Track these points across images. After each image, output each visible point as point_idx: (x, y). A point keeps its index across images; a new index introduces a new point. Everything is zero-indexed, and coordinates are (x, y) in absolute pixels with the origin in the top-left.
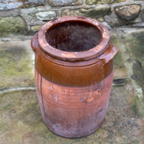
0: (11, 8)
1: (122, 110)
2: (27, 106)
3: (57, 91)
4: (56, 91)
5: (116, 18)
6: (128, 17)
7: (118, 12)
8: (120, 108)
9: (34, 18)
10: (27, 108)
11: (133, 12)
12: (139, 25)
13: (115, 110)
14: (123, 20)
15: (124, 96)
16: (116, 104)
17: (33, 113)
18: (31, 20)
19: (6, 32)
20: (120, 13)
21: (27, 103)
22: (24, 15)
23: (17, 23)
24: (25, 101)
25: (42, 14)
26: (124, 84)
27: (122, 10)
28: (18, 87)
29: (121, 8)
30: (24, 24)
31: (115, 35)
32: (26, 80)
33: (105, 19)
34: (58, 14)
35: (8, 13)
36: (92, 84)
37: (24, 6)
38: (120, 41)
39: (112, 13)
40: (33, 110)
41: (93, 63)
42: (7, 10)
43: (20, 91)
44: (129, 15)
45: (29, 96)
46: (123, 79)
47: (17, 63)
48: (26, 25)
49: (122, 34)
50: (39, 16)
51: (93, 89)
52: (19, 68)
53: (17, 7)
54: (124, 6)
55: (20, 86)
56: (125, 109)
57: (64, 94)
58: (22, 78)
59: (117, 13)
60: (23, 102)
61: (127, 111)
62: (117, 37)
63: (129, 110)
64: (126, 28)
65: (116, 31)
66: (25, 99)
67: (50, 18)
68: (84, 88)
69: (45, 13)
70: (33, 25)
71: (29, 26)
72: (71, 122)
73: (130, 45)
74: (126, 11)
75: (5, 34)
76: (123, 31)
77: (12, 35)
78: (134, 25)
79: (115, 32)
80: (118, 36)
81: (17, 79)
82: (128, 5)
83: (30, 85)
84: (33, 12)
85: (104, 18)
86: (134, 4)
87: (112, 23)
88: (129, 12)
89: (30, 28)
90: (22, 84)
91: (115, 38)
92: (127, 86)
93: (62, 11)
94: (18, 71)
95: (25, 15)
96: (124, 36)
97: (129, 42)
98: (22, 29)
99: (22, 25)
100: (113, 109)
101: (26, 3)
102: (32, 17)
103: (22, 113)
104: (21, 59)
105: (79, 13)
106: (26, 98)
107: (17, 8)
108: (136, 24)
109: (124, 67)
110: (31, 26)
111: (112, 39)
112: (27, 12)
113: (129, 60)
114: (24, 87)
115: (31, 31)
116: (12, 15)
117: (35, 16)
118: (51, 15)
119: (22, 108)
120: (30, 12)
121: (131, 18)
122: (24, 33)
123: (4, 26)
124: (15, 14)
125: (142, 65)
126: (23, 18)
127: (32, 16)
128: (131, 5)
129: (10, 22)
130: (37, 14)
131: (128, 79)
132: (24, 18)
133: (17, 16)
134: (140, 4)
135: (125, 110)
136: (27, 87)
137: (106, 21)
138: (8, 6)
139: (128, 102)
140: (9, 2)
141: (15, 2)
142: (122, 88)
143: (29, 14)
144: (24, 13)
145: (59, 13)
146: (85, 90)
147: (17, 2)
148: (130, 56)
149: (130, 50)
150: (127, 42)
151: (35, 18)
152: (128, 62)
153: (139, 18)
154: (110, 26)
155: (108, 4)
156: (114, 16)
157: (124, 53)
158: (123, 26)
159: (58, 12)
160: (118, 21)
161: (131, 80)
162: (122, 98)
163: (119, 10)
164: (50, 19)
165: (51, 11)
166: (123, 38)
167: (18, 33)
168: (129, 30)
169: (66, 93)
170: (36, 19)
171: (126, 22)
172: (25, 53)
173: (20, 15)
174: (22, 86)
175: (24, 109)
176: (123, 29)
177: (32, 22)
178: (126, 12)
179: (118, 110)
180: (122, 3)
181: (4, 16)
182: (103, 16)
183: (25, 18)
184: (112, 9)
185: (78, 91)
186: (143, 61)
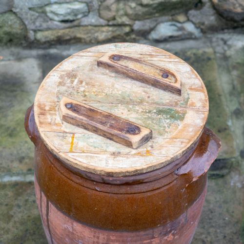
1: (221, 236)
2: (22, 223)
3: (82, 236)
4: (79, 235)
5: (212, 15)
6: (238, 14)
7: (218, 5)
8: (216, 231)
9: (41, 17)
10: (21, 228)
13: (206, 237)
14: (227, 20)
15: (225, 202)
16: (208, 221)
17: (35, 241)
18: (36, 19)
20: (222, 7)
21: (22, 216)
23: (6, 25)
24: (19, 210)
25: (59, 8)
26: (225, 171)
28: (5, 175)
30: (22, 27)
31: (209, 50)
32: (23, 158)
33: (191, 18)
34: (92, 8)
36: (160, 223)
38: (220, 66)
39: (204, 6)
40: (34, 234)
41: (163, 185)
43: (10, 185)
44: (239, 10)
45: (27, 198)
46: (223, 160)
47: (6, 116)
48: (25, 29)
49: (223, 48)
50: (52, 12)
51: (161, 233)
52: (8, 128)
55: (9, 172)
56: (226, 235)
57: (98, 242)
58: (15, 152)
59: (214, 7)
60: (15, 213)
61: (231, 240)
62: (212, 57)
63: (235, 237)
64: (232, 34)
65: (211, 42)
66: (19, 206)
67: (76, 15)
68: (142, 233)
69: (65, 6)
70: (39, 30)
71: (31, 32)
73: (239, 77)
74: (235, 2)
76: (225, 42)
79: (209, 44)
80: (215, 52)
81: (4, 154)
83: (29, 170)
84: (38, 4)
85: (188, 15)
87: (203, 24)
89: (35, 35)
90: (14, 167)
91: (209, 59)
92: (232, 178)
93: (101, 2)
94: (6, 134)
95: (24, 11)
96: (228, 53)
97: (237, 69)
98: (18, 36)
99: (17, 28)
100: (201, 234)
102: (37, 14)
103: (11, 240)
104: (13, 106)
105: (135, 8)
106: (21, 204)
109: (227, 131)
110: (35, 31)
111: (203, 60)
112: (27, 4)
113: (237, 113)
114: (18, 174)
115: (35, 41)
117: (44, 12)
118: (78, 10)
119: (13, 227)
120: (33, 5)
122: (22, 44)
124: (2, 8)
126: (19, 15)
127: (37, 12)
130: (48, 9)
131: (233, 160)
132: (21, 16)
133: (5, 12)
135: (228, 238)
136: (25, 175)
137: (191, 21)
139: (232, 216)
142: (220, 181)
143: (30, 9)
144: (20, 6)
145: (93, 6)
146: (144, 237)
149: (239, 87)
150: (234, 67)
151: (43, 15)
152: (234, 117)
154: (199, 30)
156: (209, 12)
157: (228, 96)
158: (226, 31)
159: (91, 4)
160: (216, 20)
161: (240, 162)
162: (220, 207)
163: (220, 1)
164: (75, 18)
165: (76, 3)
166: (225, 58)
167: (9, 44)
168: (238, 40)
169: (101, 241)
170: (46, 18)
171: (232, 23)
172: (23, 91)
173: (11, 11)
174: (14, 172)
175: (16, 231)
176: (226, 36)
177: (38, 24)
179: (213, 236)
182: (186, 13)
183: (24, 16)
185: (129, 239)
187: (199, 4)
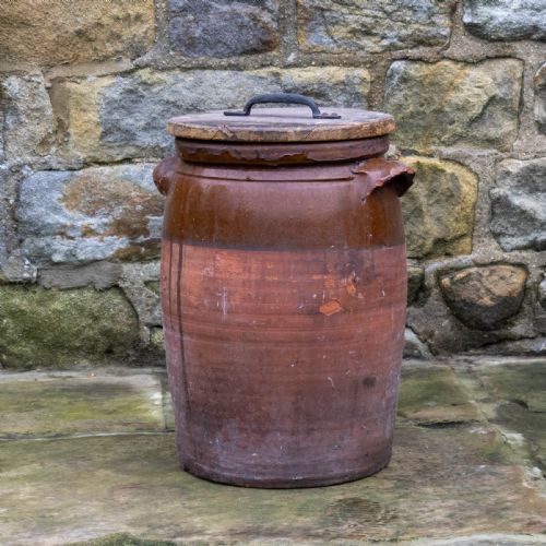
0: (90, 256)
1: (450, 456)
3: (228, 275)
4: (223, 276)
5: (446, 317)
6: (486, 308)
7: (451, 291)
8: (442, 454)
11: (501, 289)
12: (527, 345)
13: (426, 457)
14: (470, 327)
15: (460, 440)
16: (431, 449)
17: (149, 461)
18: (154, 305)
19: (66, 351)
20: (459, 296)
22: (133, 283)
23: (106, 315)
27: (461, 281)
29: (460, 275)
30: (130, 322)
31: (443, 367)
32: (129, 423)
33: (409, 321)
35: (79, 278)
36: (334, 244)
37: (134, 251)
38: (459, 376)
39: (430, 295)
40: (147, 458)
42: (77, 263)
43: (107, 436)
44: (487, 301)
45: (136, 441)
47: (100, 404)
48: (137, 326)
49: (467, 366)
51: (336, 266)
52: (105, 410)
53: (110, 253)
54: (469, 267)
56: (459, 456)
57: (249, 281)
58: (116, 421)
59: (448, 298)
60: (116, 449)
61: (465, 458)
62: (448, 370)
63: (473, 456)
64: (482, 356)
66: (122, 445)
68: (309, 256)
70: (158, 326)
71: (146, 328)
72: (270, 404)
73: (492, 380)
74: (479, 285)
75: (61, 358)
76: (470, 362)
77: (85, 362)
78: (511, 346)
80: (453, 369)
81: (97, 422)
82: (484, 265)
83: (140, 430)
86: (504, 262)
87: (431, 335)
88: (488, 290)
89: (150, 336)
94: (101, 413)
95: (136, 286)
97: (489, 376)
98: (123, 339)
99: (122, 324)
100: (419, 456)
101: (142, 239)
102: (157, 296)
103: (110, 461)
104: (113, 399)
107: (110, 260)
108: (518, 343)
109: (467, 405)
110: (152, 327)
112: (142, 274)
113: (485, 401)
114: (120, 431)
115: (151, 349)
116: (91, 285)
119: (113, 455)
120: (151, 276)
121: (496, 314)
122: (128, 355)
123: (63, 325)
124: (103, 280)
125: (529, 404)
126: (128, 295)
127: (157, 292)
128: (493, 263)
129: (81, 310)
132: (131, 297)
133: (107, 289)
134: (523, 262)
136: (132, 432)
137: (411, 328)
138: (81, 250)
139: (470, 447)
140: (84, 235)
141: (104, 235)
143: (147, 283)
144: (131, 277)
146: (313, 266)
147: (112, 235)
148: (491, 394)
149: (491, 385)
150: (484, 375)
152: (481, 402)
153: (527, 320)
154: (426, 347)
155: (415, 262)
156: (440, 310)
157: (471, 390)
158: (471, 352)
160: (452, 330)
162: (451, 443)
163: (453, 283)
166: (470, 372)
167: (106, 359)
168: (494, 360)
169: (253, 277)
171: (481, 332)
172: (128, 392)
173: (116, 286)
174: (115, 430)
175: (118, 457)
176: (471, 358)
177: (156, 313)
178: (478, 290)
179: (437, 457)
180: (460, 257)
181: (64, 285)
183: (135, 298)
184: (430, 281)
185: (293, 267)
186: (532, 398)
187: (421, 295)
